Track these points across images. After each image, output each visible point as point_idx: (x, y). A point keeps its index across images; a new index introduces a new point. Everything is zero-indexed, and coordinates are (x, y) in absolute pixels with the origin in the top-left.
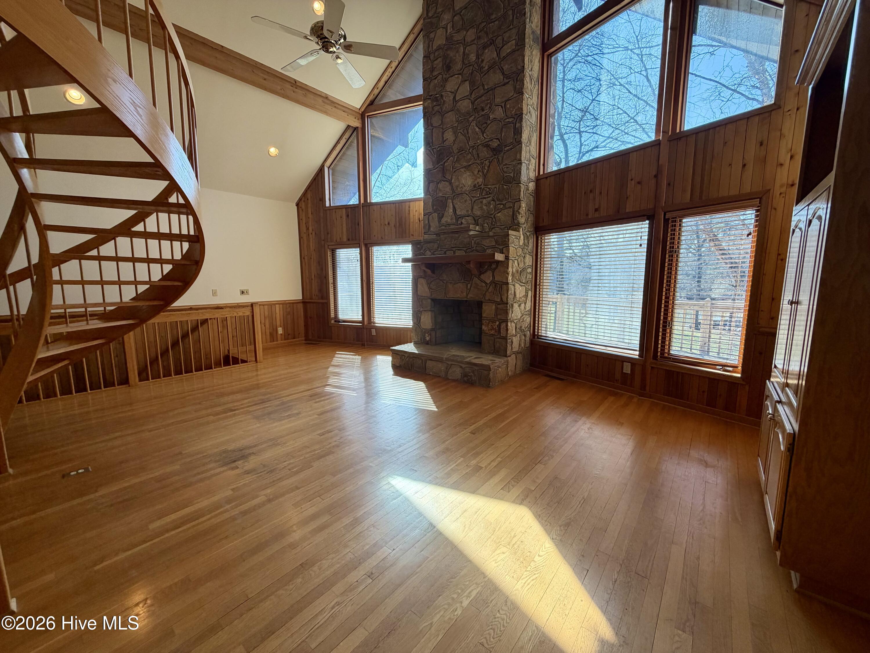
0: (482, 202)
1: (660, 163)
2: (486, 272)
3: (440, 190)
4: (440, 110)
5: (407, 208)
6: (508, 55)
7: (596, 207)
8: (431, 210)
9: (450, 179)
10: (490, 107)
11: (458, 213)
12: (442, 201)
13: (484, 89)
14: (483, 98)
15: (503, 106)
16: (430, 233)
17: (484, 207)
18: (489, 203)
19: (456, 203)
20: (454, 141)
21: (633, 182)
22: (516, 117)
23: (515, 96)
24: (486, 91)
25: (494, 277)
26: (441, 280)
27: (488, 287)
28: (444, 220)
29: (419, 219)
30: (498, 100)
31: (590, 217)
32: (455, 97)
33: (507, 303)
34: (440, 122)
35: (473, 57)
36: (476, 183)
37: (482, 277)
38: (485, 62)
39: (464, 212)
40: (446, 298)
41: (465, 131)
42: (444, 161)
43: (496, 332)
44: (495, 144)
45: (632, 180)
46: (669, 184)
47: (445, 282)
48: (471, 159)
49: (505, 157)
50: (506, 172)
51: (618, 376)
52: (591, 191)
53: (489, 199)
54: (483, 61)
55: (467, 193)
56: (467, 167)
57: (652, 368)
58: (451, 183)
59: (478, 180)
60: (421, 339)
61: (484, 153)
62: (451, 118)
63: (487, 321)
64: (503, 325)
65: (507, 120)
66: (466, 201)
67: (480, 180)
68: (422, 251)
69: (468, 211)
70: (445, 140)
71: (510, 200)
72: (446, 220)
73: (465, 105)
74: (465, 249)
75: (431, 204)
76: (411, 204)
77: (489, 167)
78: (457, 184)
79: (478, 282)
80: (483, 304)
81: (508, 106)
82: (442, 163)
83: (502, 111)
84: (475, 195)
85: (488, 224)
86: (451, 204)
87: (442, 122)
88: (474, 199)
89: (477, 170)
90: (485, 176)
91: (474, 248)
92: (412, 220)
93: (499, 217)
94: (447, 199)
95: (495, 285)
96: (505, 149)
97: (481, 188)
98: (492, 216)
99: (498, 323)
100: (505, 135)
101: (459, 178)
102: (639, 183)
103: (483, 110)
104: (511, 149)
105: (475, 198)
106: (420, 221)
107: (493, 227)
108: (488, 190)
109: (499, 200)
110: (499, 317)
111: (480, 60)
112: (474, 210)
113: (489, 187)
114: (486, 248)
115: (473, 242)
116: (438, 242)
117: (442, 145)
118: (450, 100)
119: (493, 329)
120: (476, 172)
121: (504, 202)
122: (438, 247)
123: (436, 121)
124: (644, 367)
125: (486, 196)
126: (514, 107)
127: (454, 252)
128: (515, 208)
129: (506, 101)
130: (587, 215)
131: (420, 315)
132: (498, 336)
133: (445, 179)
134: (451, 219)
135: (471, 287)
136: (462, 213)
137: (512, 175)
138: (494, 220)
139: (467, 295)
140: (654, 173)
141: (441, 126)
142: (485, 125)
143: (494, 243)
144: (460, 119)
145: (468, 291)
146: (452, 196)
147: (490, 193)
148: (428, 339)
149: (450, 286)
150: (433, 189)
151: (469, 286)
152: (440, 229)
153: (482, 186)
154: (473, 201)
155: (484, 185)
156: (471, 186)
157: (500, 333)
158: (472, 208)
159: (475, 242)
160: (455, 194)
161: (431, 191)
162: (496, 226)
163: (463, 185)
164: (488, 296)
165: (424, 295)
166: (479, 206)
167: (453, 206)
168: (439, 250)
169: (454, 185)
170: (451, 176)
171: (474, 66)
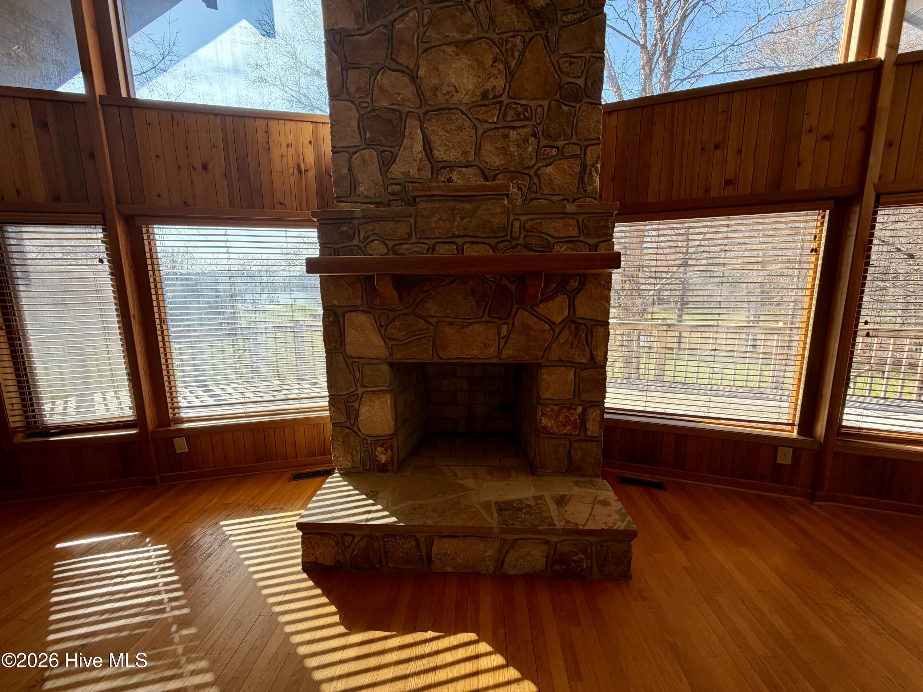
0: (506, 138)
2: (552, 297)
3: (383, 91)
5: (261, 134)
7: (730, 175)
8: (357, 141)
9: (412, 66)
11: (440, 154)
12: (390, 121)
17: (512, 149)
18: (526, 141)
19: (433, 132)
21: (813, 136)
25: (572, 306)
26: (421, 317)
27: (557, 330)
28: (397, 170)
29: (299, 166)
31: (712, 194)
36: (488, 86)
37: (542, 309)
39: (452, 156)
40: (436, 360)
42: (390, 18)
43: (575, 428)
45: (810, 131)
46: (891, 144)
47: (433, 321)
48: (471, 26)
49: (563, 36)
50: (567, 74)
51: (764, 470)
52: (717, 147)
53: (524, 131)
55: (464, 109)
56: (463, 46)
57: (835, 454)
58: (414, 78)
59: (494, 82)
60: (363, 462)
61: (510, 17)
63: (555, 408)
66: (461, 128)
67: (499, 83)
68: (356, 242)
69: (465, 153)
71: (574, 140)
72: (403, 169)
74: (493, 241)
75: (355, 124)
76: (273, 125)
77: (522, 54)
78: (436, 81)
79: (531, 321)
80: (542, 370)
82: (383, 22)
84: (485, 117)
85: (520, 189)
86: (419, 131)
88: (481, 128)
89: (491, 56)
90: (511, 75)
91: (521, 241)
92: (277, 166)
94: (403, 117)
95: (577, 329)
96: (565, 18)
97: (501, 102)
98: (532, 172)
99: (580, 409)
101: (441, 67)
102: (826, 138)
105: (487, 126)
106: (300, 172)
107: (533, 196)
108: (520, 109)
109: (548, 136)
110: (584, 396)
112: (483, 152)
113: (523, 102)
114: (552, 241)
115: (517, 225)
116: (412, 221)
119: (567, 422)
120: (488, 61)
121: (560, 143)
122: (410, 235)
125: (516, 124)
127: (460, 249)
128: (588, 158)
130: (707, 191)
131: (355, 404)
132: (582, 437)
133: (394, 66)
134: (419, 169)
135: (509, 333)
136: (452, 158)
137: (581, 82)
138: (536, 180)
139: (500, 351)
143: (575, 233)
145: (502, 342)
146: (421, 112)
147: (526, 119)
148: (383, 458)
149: (449, 331)
150: (358, 90)
151: (504, 330)
152: (386, 190)
153: (504, 98)
154: (480, 132)
155: (508, 96)
156: (473, 93)
157: (586, 430)
158: (478, 148)
159: (523, 227)
160: (428, 108)
161: (352, 89)
162: (539, 195)
163: (452, 88)
164: (556, 352)
165: (368, 354)
166: (499, 145)
167: (425, 136)
168: (414, 240)
169: (426, 85)
170: (414, 60)
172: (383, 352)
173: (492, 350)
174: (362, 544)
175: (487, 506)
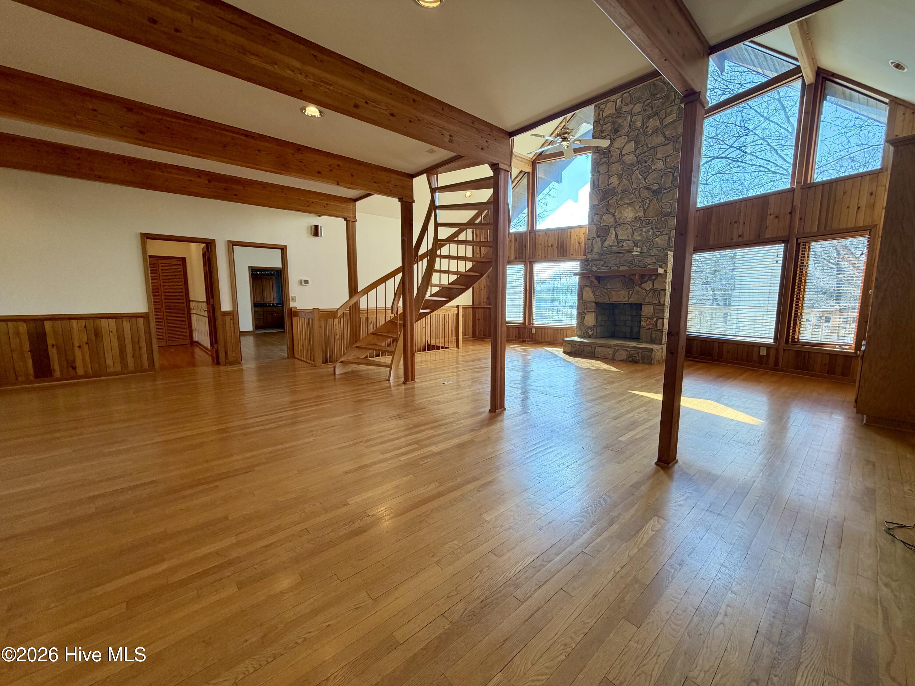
0: (642, 230)
1: (794, 204)
2: (646, 282)
3: (604, 220)
4: (607, 161)
5: (569, 233)
6: (669, 124)
7: (740, 233)
8: (595, 236)
9: (613, 212)
10: (652, 161)
11: (620, 238)
12: (605, 229)
13: (647, 147)
14: (646, 154)
15: (664, 160)
16: (593, 253)
17: (644, 234)
18: (649, 231)
19: (618, 231)
20: (619, 184)
21: (772, 216)
22: (674, 168)
23: (674, 153)
24: (649, 149)
25: (653, 285)
26: (605, 288)
27: (648, 293)
28: (606, 243)
29: (579, 242)
30: (659, 156)
31: (734, 241)
32: (621, 153)
33: (664, 305)
34: (607, 170)
35: (639, 124)
36: (637, 215)
37: (643, 285)
38: (649, 128)
39: (625, 238)
40: (609, 302)
41: (630, 177)
42: (608, 199)
43: (653, 326)
44: (655, 187)
45: (771, 215)
46: (801, 219)
47: (609, 290)
48: (633, 198)
49: (664, 197)
50: (664, 208)
51: (755, 358)
52: (736, 222)
53: (648, 228)
54: (647, 127)
55: (629, 223)
56: (630, 204)
57: (784, 350)
58: (614, 216)
59: (639, 214)
60: (584, 334)
61: (645, 193)
62: (615, 168)
63: (646, 319)
64: (660, 321)
65: (667, 171)
66: (627, 229)
67: (641, 214)
68: (589, 267)
69: (628, 237)
70: (611, 184)
71: (666, 228)
72: (608, 243)
73: (630, 159)
74: (628, 265)
75: (595, 231)
76: (572, 230)
77: (649, 204)
78: (620, 216)
79: (639, 289)
80: (643, 306)
81: (668, 160)
82: (606, 201)
83: (662, 164)
84: (636, 225)
85: (646, 246)
86: (614, 231)
87: (608, 170)
88: (634, 228)
89: (638, 206)
90: (645, 211)
91: (637, 265)
92: (572, 243)
93: (656, 241)
94: (609, 228)
95: (654, 292)
96: (664, 191)
97: (641, 220)
99: (655, 319)
100: (664, 181)
101: (622, 211)
102: (777, 217)
103: (646, 162)
104: (669, 191)
105: (636, 227)
106: (579, 243)
107: (651, 248)
108: (647, 221)
109: (657, 228)
110: (656, 315)
111: (645, 126)
112: (634, 236)
113: (648, 219)
114: (647, 264)
115: (636, 260)
116: (605, 260)
117: (607, 187)
118: (616, 155)
119: (650, 324)
120: (637, 208)
121: (661, 230)
122: (604, 264)
123: (603, 169)
124: (777, 350)
125: (646, 226)
126: (673, 162)
127: (619, 268)
128: (671, 234)
129: (666, 157)
130: (732, 239)
131: (584, 315)
132: (656, 329)
133: (608, 212)
134: (613, 243)
135: (632, 293)
136: (624, 238)
137: (669, 210)
138: (652, 243)
139: (629, 299)
140: (789, 211)
141: (608, 173)
142: (647, 173)
143: (654, 261)
144: (625, 168)
145: (630, 296)
146: (615, 225)
147: (649, 224)
148: (590, 333)
149: (613, 293)
150: (597, 221)
152: (602, 250)
153: (642, 218)
154: (634, 229)
155: (644, 217)
156: (632, 218)
157: (657, 327)
159: (637, 260)
160: (617, 224)
162: (653, 248)
163: (625, 217)
164: (647, 300)
165: (589, 300)
166: (639, 233)
167: (616, 233)
168: (605, 266)
169: (617, 217)
170: (614, 210)
171: (639, 130)
172: (593, 299)
173: (627, 299)
174: (578, 347)
175: (616, 344)
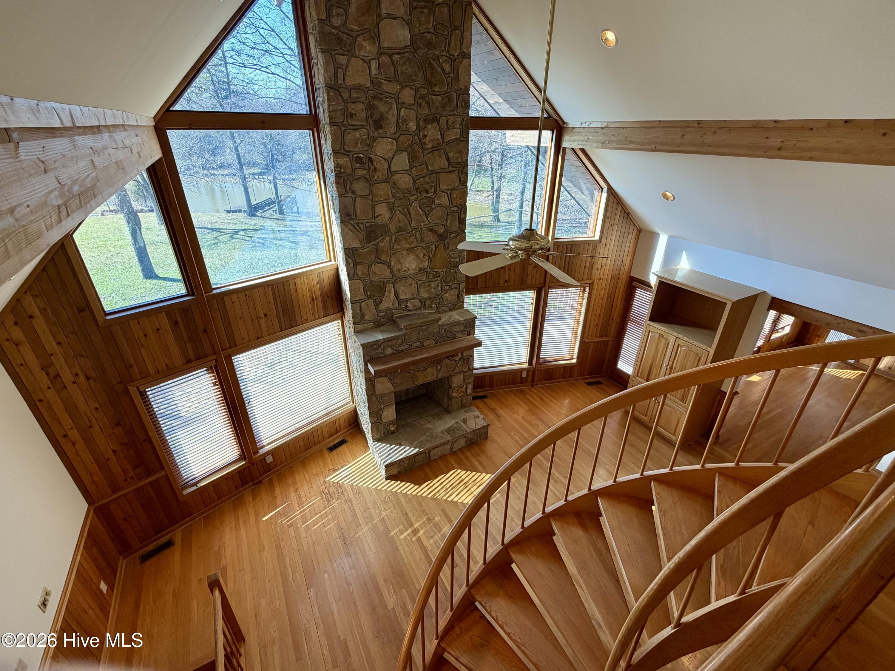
0: (430, 286)
3: (375, 273)
4: (368, 177)
5: (291, 286)
6: (452, 141)
7: (507, 279)
8: (363, 297)
9: (388, 261)
10: (435, 192)
11: (402, 297)
12: (379, 286)
13: (427, 169)
14: (427, 179)
16: (365, 322)
17: (432, 289)
18: (438, 286)
19: (399, 288)
20: (391, 218)
21: (532, 266)
22: (460, 207)
24: (430, 173)
27: (457, 362)
28: (383, 306)
29: (313, 297)
31: (501, 285)
32: (389, 167)
34: (368, 191)
35: (412, 126)
36: (422, 266)
38: (427, 138)
40: (413, 386)
41: (406, 210)
42: (377, 241)
44: (441, 230)
47: (412, 372)
48: (413, 242)
49: (450, 243)
50: (452, 258)
51: (519, 380)
53: (437, 282)
54: (425, 136)
55: (412, 276)
56: (410, 250)
57: (538, 370)
58: (389, 266)
59: (424, 264)
60: (384, 433)
61: (430, 237)
63: (456, 389)
64: (470, 386)
65: (453, 209)
66: (411, 285)
67: (426, 264)
68: (380, 350)
69: (412, 294)
70: (377, 216)
71: (455, 282)
72: (386, 306)
73: (404, 181)
74: (434, 338)
75: (362, 289)
77: (435, 251)
78: (399, 267)
79: (448, 362)
80: (452, 377)
82: (373, 243)
83: (447, 198)
84: (421, 278)
85: (435, 304)
86: (393, 289)
87: (371, 191)
88: (419, 283)
89: (422, 254)
90: (431, 260)
91: (444, 335)
93: (446, 297)
94: (385, 283)
95: (464, 360)
96: (451, 236)
97: (427, 271)
99: (465, 386)
101: (401, 260)
102: (535, 267)
103: (427, 192)
104: (456, 236)
105: (421, 282)
108: (435, 274)
109: (446, 282)
111: (422, 134)
112: (420, 293)
113: (435, 270)
114: (455, 333)
115: (443, 330)
117: (373, 221)
118: (384, 169)
119: (461, 392)
120: (421, 256)
121: (450, 284)
122: (402, 343)
125: (434, 280)
126: (460, 199)
127: (422, 343)
128: (460, 288)
129: (452, 190)
130: (499, 284)
131: (381, 413)
132: (466, 395)
133: (379, 261)
134: (393, 304)
135: (441, 368)
136: (407, 297)
137: (457, 260)
138: (441, 300)
141: (370, 197)
142: (429, 208)
143: (462, 328)
144: (398, 195)
145: (438, 373)
146: (393, 280)
147: (439, 277)
149: (418, 374)
150: (363, 274)
151: (439, 368)
152: (378, 315)
153: (428, 269)
154: (419, 285)
155: (430, 268)
156: (416, 270)
157: (467, 392)
158: (418, 291)
159: (445, 330)
160: (396, 278)
161: (360, 274)
162: (443, 305)
163: (407, 269)
164: (457, 370)
165: (386, 392)
166: (427, 289)
167: (395, 290)
168: (404, 344)
169: (395, 269)
170: (389, 258)
171: (413, 138)
172: (393, 389)
173: (435, 376)
174: (407, 462)
175: (442, 432)
